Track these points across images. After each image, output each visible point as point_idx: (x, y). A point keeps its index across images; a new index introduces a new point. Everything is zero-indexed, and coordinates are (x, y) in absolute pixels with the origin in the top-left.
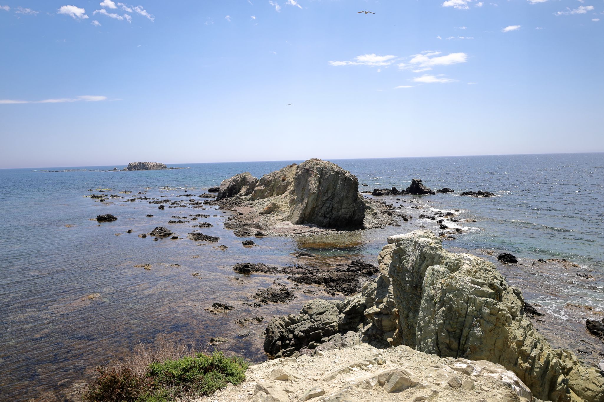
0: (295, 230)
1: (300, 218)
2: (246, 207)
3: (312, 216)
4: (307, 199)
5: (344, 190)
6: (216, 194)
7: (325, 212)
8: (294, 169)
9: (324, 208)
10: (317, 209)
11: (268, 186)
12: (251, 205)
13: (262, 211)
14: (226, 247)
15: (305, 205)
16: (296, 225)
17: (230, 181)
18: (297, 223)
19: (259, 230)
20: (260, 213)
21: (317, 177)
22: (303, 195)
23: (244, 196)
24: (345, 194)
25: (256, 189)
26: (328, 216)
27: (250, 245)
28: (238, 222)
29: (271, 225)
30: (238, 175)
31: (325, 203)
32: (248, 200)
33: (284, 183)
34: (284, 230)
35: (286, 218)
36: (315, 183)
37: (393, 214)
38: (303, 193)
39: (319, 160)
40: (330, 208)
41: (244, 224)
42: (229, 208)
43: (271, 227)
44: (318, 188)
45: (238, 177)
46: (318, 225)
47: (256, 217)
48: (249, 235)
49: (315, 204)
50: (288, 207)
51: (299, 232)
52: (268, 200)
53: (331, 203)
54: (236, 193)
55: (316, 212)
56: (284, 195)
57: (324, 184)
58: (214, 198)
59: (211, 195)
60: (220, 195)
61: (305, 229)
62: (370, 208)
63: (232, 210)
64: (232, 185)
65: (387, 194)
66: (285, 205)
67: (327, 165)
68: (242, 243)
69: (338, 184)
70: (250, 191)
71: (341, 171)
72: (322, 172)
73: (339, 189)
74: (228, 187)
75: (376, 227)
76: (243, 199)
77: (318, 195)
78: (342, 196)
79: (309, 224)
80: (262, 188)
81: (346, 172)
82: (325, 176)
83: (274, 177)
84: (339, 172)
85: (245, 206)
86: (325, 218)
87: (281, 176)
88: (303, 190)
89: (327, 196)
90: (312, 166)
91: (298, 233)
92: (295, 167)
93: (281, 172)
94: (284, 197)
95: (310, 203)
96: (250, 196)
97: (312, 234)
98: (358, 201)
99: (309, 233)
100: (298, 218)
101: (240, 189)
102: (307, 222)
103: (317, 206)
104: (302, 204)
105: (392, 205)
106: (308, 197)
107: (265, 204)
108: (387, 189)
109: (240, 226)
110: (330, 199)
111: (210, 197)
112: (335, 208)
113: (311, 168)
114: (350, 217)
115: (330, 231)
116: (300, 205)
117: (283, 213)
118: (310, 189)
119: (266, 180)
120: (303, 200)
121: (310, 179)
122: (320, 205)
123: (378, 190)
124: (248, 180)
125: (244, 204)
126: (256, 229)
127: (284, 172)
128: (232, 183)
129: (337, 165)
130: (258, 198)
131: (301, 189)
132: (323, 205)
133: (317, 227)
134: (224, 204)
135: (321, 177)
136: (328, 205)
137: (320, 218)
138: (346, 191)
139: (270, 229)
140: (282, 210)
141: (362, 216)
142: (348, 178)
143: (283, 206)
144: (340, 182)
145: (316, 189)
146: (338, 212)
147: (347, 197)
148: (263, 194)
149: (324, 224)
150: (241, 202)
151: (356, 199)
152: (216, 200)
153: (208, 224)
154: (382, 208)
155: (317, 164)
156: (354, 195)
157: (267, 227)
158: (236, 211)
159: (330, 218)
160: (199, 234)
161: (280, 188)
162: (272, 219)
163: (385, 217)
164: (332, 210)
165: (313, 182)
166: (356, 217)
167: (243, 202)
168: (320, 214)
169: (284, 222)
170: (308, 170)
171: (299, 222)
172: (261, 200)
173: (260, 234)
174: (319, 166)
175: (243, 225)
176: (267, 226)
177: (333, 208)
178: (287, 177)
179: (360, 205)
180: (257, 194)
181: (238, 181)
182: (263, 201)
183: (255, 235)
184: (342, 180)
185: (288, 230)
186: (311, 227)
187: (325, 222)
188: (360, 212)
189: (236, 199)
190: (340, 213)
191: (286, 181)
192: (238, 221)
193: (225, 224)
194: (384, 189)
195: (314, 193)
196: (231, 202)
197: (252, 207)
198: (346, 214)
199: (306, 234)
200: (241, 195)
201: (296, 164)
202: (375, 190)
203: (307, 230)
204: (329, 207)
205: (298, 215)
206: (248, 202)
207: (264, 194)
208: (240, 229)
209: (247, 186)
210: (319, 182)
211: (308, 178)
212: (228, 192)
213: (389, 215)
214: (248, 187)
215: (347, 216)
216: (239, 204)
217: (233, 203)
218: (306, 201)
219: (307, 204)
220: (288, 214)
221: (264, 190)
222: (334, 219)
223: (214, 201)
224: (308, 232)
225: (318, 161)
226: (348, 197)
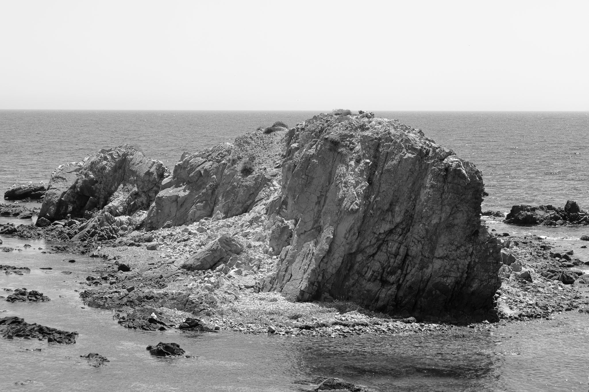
0: (296, 317)
1: (311, 283)
2: (134, 248)
3: (346, 277)
4: (332, 228)
5: (443, 205)
6: (36, 206)
7: (383, 269)
8: (279, 138)
9: (381, 256)
10: (360, 258)
11: (200, 187)
12: (149, 244)
13: (191, 262)
14: (104, 360)
15: (326, 247)
16: (297, 304)
17: (81, 168)
18: (301, 298)
19: (189, 315)
20: (184, 267)
21: (362, 164)
22: (319, 217)
23: (123, 213)
24: (444, 215)
25: (162, 193)
26: (392, 279)
27: (173, 357)
28: (123, 292)
29: (224, 301)
30: (103, 151)
31: (385, 242)
32: (138, 228)
33: (249, 181)
34: (265, 317)
35: (267, 283)
36: (357, 183)
37: (577, 281)
38: (319, 211)
39: (367, 116)
40: (399, 258)
41: (141, 295)
42: (82, 249)
43: (225, 307)
44: (366, 196)
45: (105, 159)
46: (361, 304)
47: (174, 277)
48: (162, 329)
49: (356, 244)
50: (266, 252)
51: (310, 324)
52: (201, 230)
53: (401, 243)
54: (99, 205)
55: (356, 266)
56: (247, 217)
57: (384, 187)
58: (29, 217)
59: (18, 210)
60: (48, 210)
61: (324, 315)
62: (510, 260)
63: (93, 256)
64: (85, 182)
65: (551, 222)
66: (257, 244)
67: (392, 131)
68: (149, 348)
69: (422, 186)
70: (139, 200)
71: (434, 149)
72: (377, 150)
73: (427, 201)
74: (74, 187)
75: (530, 316)
76: (121, 223)
77: (364, 217)
78: (434, 222)
79: (337, 302)
80: (182, 192)
81: (450, 154)
82: (386, 161)
83: (219, 161)
84: (428, 153)
85: (131, 245)
86: (383, 286)
87: (239, 158)
88: (318, 203)
89: (391, 222)
90: (347, 132)
91: (307, 328)
92: (281, 134)
93: (239, 145)
94: (251, 222)
95: (341, 239)
96: (142, 216)
97: (346, 329)
98: (481, 238)
99: (338, 327)
100: (304, 285)
101: (111, 194)
102: (331, 295)
103: (360, 250)
104: (316, 244)
105: (571, 253)
106: (336, 224)
107: (194, 242)
108: (550, 208)
109: (131, 303)
110: (399, 230)
111: (16, 215)
112: (413, 257)
113: (343, 137)
114: (457, 283)
115: (399, 324)
116: (311, 244)
117: (255, 268)
118: (342, 199)
119: (192, 169)
120: (319, 230)
121: (342, 169)
122: (371, 246)
123: (523, 208)
124: (135, 168)
125: (124, 239)
126: (180, 313)
127: (248, 148)
128: (86, 175)
129: (420, 132)
130: (169, 222)
131: (315, 199)
132: (379, 248)
133: (360, 311)
134: (64, 238)
135: (375, 165)
136: (393, 247)
137: (370, 286)
138: (448, 209)
139: (221, 313)
140: (251, 260)
141: (493, 281)
142: (455, 170)
143: (249, 246)
144: (429, 181)
145: (358, 201)
146: (421, 269)
147: (450, 227)
148: (183, 210)
149: (380, 303)
150: (116, 231)
151: (476, 233)
152: (38, 224)
153: (34, 294)
154: (541, 263)
155: (363, 128)
156: (469, 221)
157: (215, 306)
158: (105, 257)
159: (399, 287)
160: (16, 321)
161: (236, 195)
162: (227, 283)
163: (556, 288)
164: (404, 261)
165: (351, 179)
166: (475, 285)
167: (121, 232)
168: (369, 274)
169: (262, 295)
170: (335, 144)
171: (307, 296)
172: (179, 229)
173: (197, 325)
174: (366, 133)
175: (141, 300)
176: (212, 303)
177: (407, 255)
178: (257, 161)
179: (487, 250)
180: (166, 211)
181: (104, 168)
182: (186, 230)
183: (181, 328)
184: (436, 176)
185: (275, 317)
186: (342, 311)
187: (383, 295)
188: (486, 271)
189: (101, 225)
190: (428, 271)
191: (254, 174)
192: (123, 287)
193: (84, 295)
194: (542, 208)
195: (354, 212)
196: (84, 231)
197: (153, 248)
198: (447, 276)
199: (330, 330)
200: (114, 212)
201: (283, 125)
202: (515, 210)
203: (333, 320)
204: (396, 255)
205: (305, 276)
206: (136, 233)
207: (187, 211)
208: (131, 311)
209: (130, 186)
210: (370, 181)
211: (334, 167)
212: (73, 203)
213: (565, 283)
214: (136, 189)
215: (449, 281)
216: (110, 238)
217: (92, 235)
218: (328, 233)
219: (332, 243)
220: (269, 270)
221: (186, 198)
222: (410, 287)
223: (31, 228)
224: (336, 324)
225: (366, 120)
226: (453, 226)
